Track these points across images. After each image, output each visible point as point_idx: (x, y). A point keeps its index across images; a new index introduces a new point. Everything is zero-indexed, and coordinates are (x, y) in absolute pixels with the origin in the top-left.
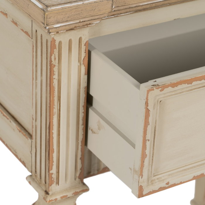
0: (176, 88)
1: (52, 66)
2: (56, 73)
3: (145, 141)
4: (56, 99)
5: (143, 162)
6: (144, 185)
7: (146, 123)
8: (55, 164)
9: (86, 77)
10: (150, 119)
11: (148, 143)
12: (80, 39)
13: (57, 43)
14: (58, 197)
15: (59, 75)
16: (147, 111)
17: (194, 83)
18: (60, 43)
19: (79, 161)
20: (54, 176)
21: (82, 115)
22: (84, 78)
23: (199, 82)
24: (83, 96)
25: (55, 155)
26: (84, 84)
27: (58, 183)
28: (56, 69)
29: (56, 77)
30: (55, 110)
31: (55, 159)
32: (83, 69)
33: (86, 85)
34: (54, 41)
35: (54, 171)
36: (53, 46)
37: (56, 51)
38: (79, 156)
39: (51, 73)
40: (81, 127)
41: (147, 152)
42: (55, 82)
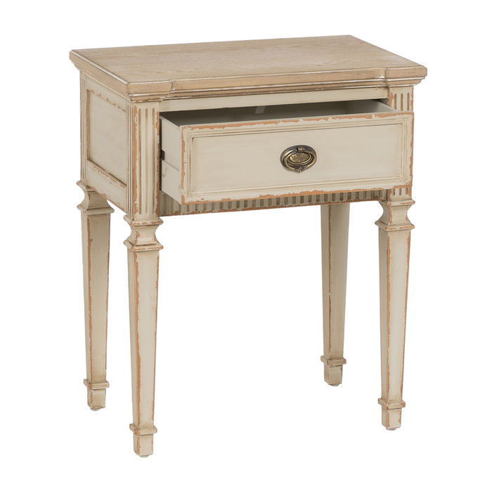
0: (202, 130)
1: (134, 125)
2: (138, 130)
3: (183, 163)
4: (138, 148)
5: (183, 178)
6: (185, 195)
7: (183, 151)
8: (138, 196)
9: (159, 136)
10: (186, 148)
11: (185, 165)
12: (153, 109)
13: (138, 110)
14: (141, 223)
15: (140, 132)
16: (183, 142)
17: (215, 129)
18: (140, 110)
19: (156, 199)
20: (138, 206)
21: (156, 164)
22: (157, 137)
23: (219, 129)
24: (157, 150)
25: (138, 190)
26: (157, 142)
27: (140, 213)
28: (137, 127)
29: (137, 132)
30: (138, 157)
31: (138, 193)
32: (157, 131)
33: (158, 142)
34: (135, 108)
35: (137, 202)
36: (136, 112)
37: (137, 115)
38: (156, 195)
39: (134, 130)
40: (156, 173)
41: (185, 171)
42: (137, 137)
